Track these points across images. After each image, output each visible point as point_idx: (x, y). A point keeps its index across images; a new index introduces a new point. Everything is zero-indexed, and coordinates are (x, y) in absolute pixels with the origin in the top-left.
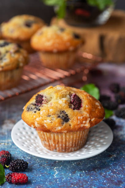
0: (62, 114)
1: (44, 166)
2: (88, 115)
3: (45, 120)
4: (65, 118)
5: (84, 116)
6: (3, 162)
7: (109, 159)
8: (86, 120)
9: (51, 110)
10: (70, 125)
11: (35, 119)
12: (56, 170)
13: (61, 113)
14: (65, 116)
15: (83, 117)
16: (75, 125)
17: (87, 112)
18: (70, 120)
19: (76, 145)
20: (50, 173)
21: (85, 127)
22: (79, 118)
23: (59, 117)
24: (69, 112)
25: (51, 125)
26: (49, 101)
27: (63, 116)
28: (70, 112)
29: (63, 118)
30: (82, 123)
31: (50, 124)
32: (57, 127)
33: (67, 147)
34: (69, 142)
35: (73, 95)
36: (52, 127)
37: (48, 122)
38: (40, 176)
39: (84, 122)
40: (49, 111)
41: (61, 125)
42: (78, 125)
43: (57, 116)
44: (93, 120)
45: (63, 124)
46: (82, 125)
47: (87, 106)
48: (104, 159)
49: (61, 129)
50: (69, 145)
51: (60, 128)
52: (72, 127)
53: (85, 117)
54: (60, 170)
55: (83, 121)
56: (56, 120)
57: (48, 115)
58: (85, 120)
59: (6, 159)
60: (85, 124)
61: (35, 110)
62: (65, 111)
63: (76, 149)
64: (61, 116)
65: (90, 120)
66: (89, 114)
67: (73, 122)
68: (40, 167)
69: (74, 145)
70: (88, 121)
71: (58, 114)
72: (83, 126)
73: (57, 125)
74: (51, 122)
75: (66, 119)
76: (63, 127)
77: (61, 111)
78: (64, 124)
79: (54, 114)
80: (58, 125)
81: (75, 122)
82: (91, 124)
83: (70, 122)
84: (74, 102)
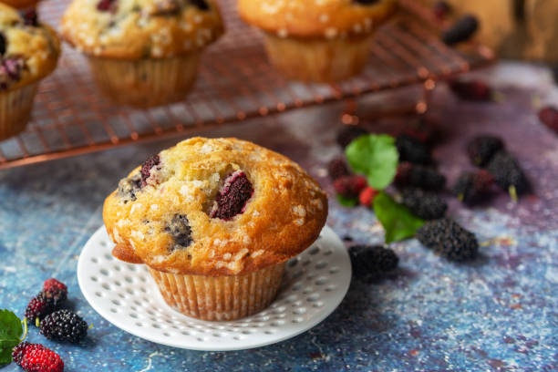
0: (176, 225)
1: (131, 343)
2: (246, 240)
3: (135, 229)
4: (183, 236)
5: (231, 240)
6: (33, 310)
7: (306, 362)
8: (234, 251)
9: (154, 207)
10: (189, 257)
11: (117, 221)
12: (150, 361)
13: (174, 221)
14: (184, 232)
15: (229, 243)
16: (203, 260)
17: (248, 230)
18: (193, 244)
19: (227, 308)
20: (131, 366)
21: (227, 269)
22: (216, 242)
23: (167, 229)
24: (197, 221)
25: (143, 248)
26: (163, 181)
27: (177, 230)
28: (199, 223)
29: (177, 234)
30: (220, 258)
31: (142, 243)
32: (156, 255)
33: (200, 308)
34: (203, 296)
35: (234, 175)
36: (144, 252)
37: (137, 237)
38: (103, 367)
39: (227, 256)
40: (148, 208)
41: (166, 252)
42: (210, 261)
43: (163, 225)
44: (256, 254)
45: (173, 249)
46: (220, 264)
47: (256, 213)
48: (293, 361)
49: (164, 263)
50: (204, 303)
51: (160, 259)
52: (193, 261)
53: (235, 243)
54: (161, 363)
55: (226, 252)
56: (157, 237)
57: (144, 219)
58: (232, 253)
59: (44, 304)
60: (229, 261)
61: (128, 197)
62: (188, 217)
63: (227, 316)
64: (173, 227)
65: (248, 255)
66: (252, 238)
67: (198, 251)
68: (118, 343)
69: (219, 307)
70: (239, 257)
71: (166, 222)
72: (223, 268)
73: (154, 250)
74: (145, 240)
75: (184, 238)
76: (168, 258)
77: (176, 215)
78: (175, 250)
79: (158, 220)
80: (157, 251)
81: (203, 251)
82: (245, 266)
83: (191, 249)
84: (226, 194)
